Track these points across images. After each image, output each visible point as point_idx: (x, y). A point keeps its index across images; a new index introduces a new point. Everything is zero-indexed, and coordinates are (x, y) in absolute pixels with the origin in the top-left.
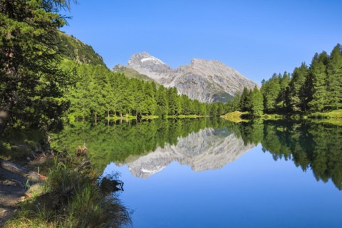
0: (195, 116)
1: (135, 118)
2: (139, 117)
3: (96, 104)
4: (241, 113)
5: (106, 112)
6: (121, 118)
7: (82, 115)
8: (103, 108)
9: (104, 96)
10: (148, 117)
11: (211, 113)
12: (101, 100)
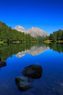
0: (35, 42)
1: (20, 42)
2: (21, 42)
3: (9, 38)
4: (50, 41)
5: (12, 40)
6: (17, 42)
7: (5, 41)
8: (11, 39)
9: (11, 36)
10: (23, 42)
11: (39, 41)
12: (11, 37)
